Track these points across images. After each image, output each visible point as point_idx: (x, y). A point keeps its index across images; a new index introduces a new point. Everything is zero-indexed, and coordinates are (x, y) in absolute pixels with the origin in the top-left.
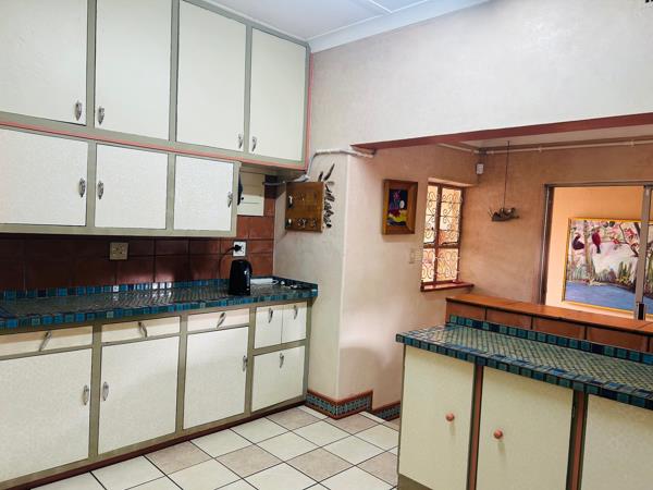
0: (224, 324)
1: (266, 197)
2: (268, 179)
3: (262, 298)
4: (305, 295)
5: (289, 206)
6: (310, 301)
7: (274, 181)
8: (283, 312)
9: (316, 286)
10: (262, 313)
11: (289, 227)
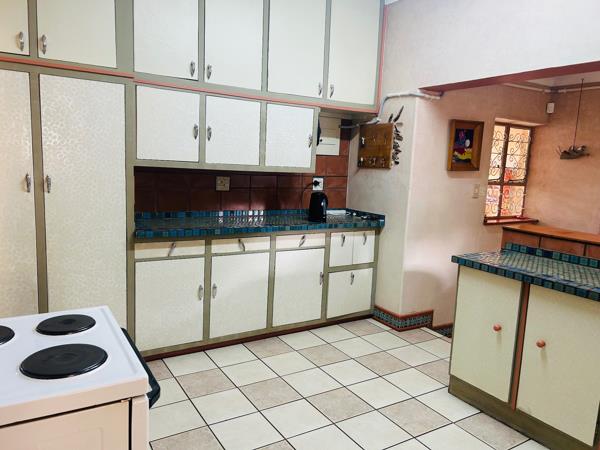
0: (304, 245)
1: (341, 139)
2: (344, 122)
3: (335, 226)
4: (374, 224)
5: (361, 146)
6: (378, 230)
7: (350, 124)
8: (354, 239)
9: (383, 217)
10: (336, 238)
11: (361, 165)
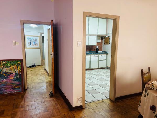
0: (95, 56)
3: (100, 53)
4: (106, 53)
5: (104, 41)
7: (102, 38)
8: (103, 55)
10: (100, 55)
11: (104, 44)
